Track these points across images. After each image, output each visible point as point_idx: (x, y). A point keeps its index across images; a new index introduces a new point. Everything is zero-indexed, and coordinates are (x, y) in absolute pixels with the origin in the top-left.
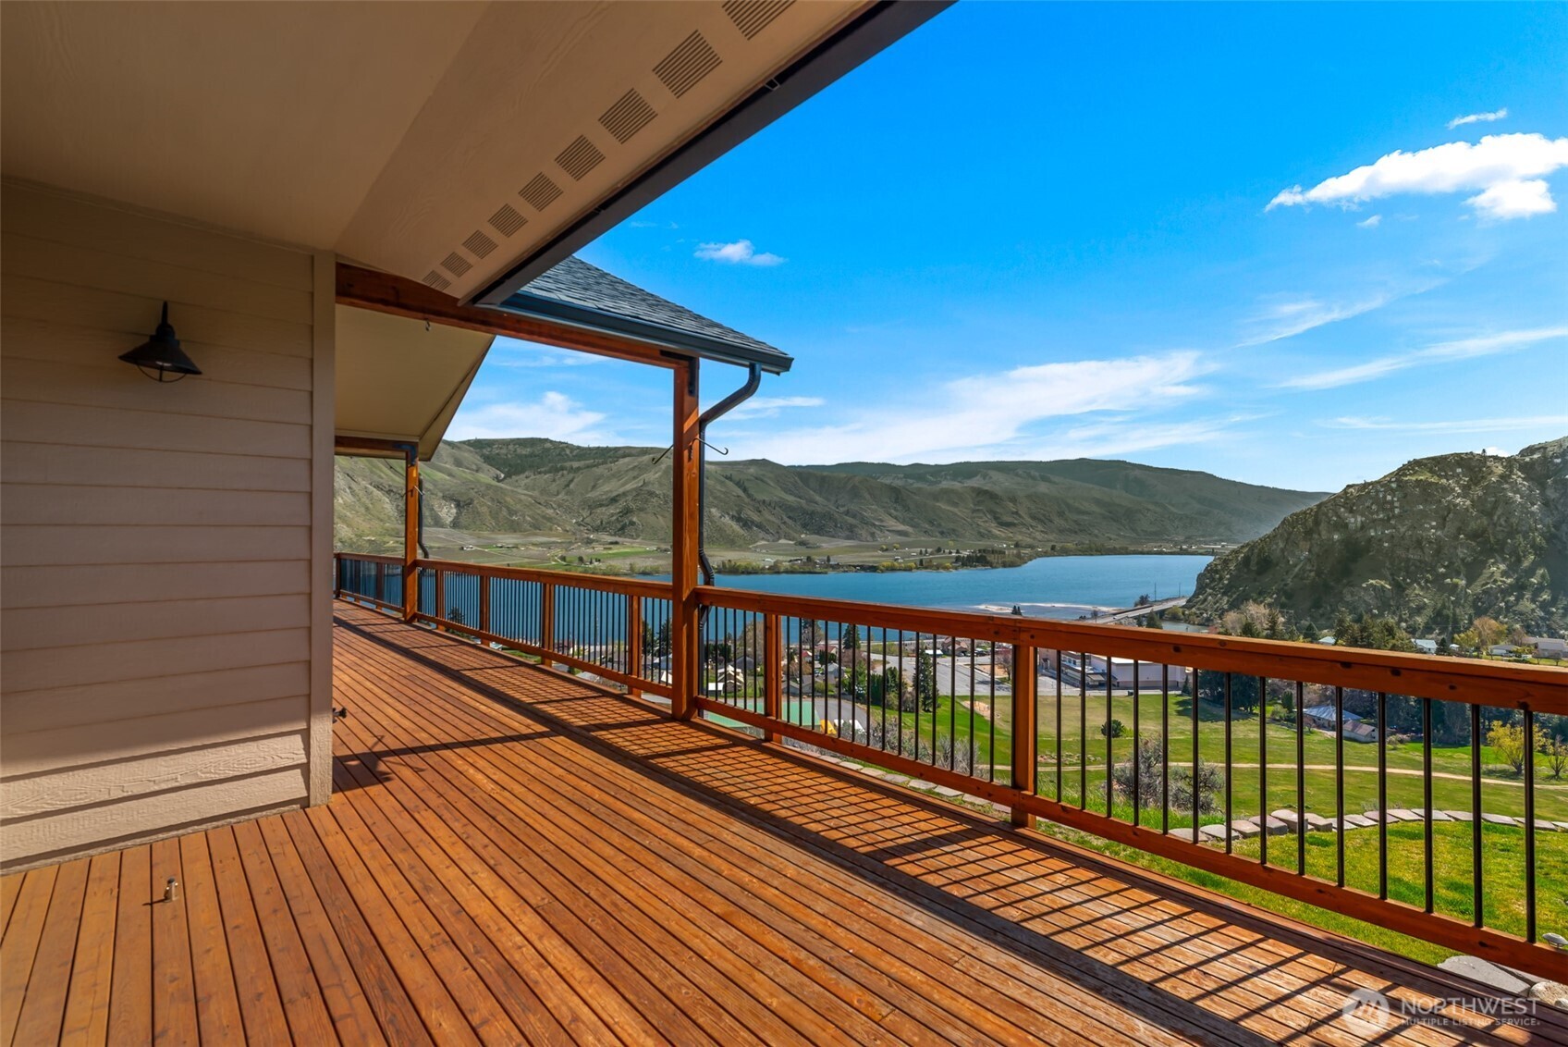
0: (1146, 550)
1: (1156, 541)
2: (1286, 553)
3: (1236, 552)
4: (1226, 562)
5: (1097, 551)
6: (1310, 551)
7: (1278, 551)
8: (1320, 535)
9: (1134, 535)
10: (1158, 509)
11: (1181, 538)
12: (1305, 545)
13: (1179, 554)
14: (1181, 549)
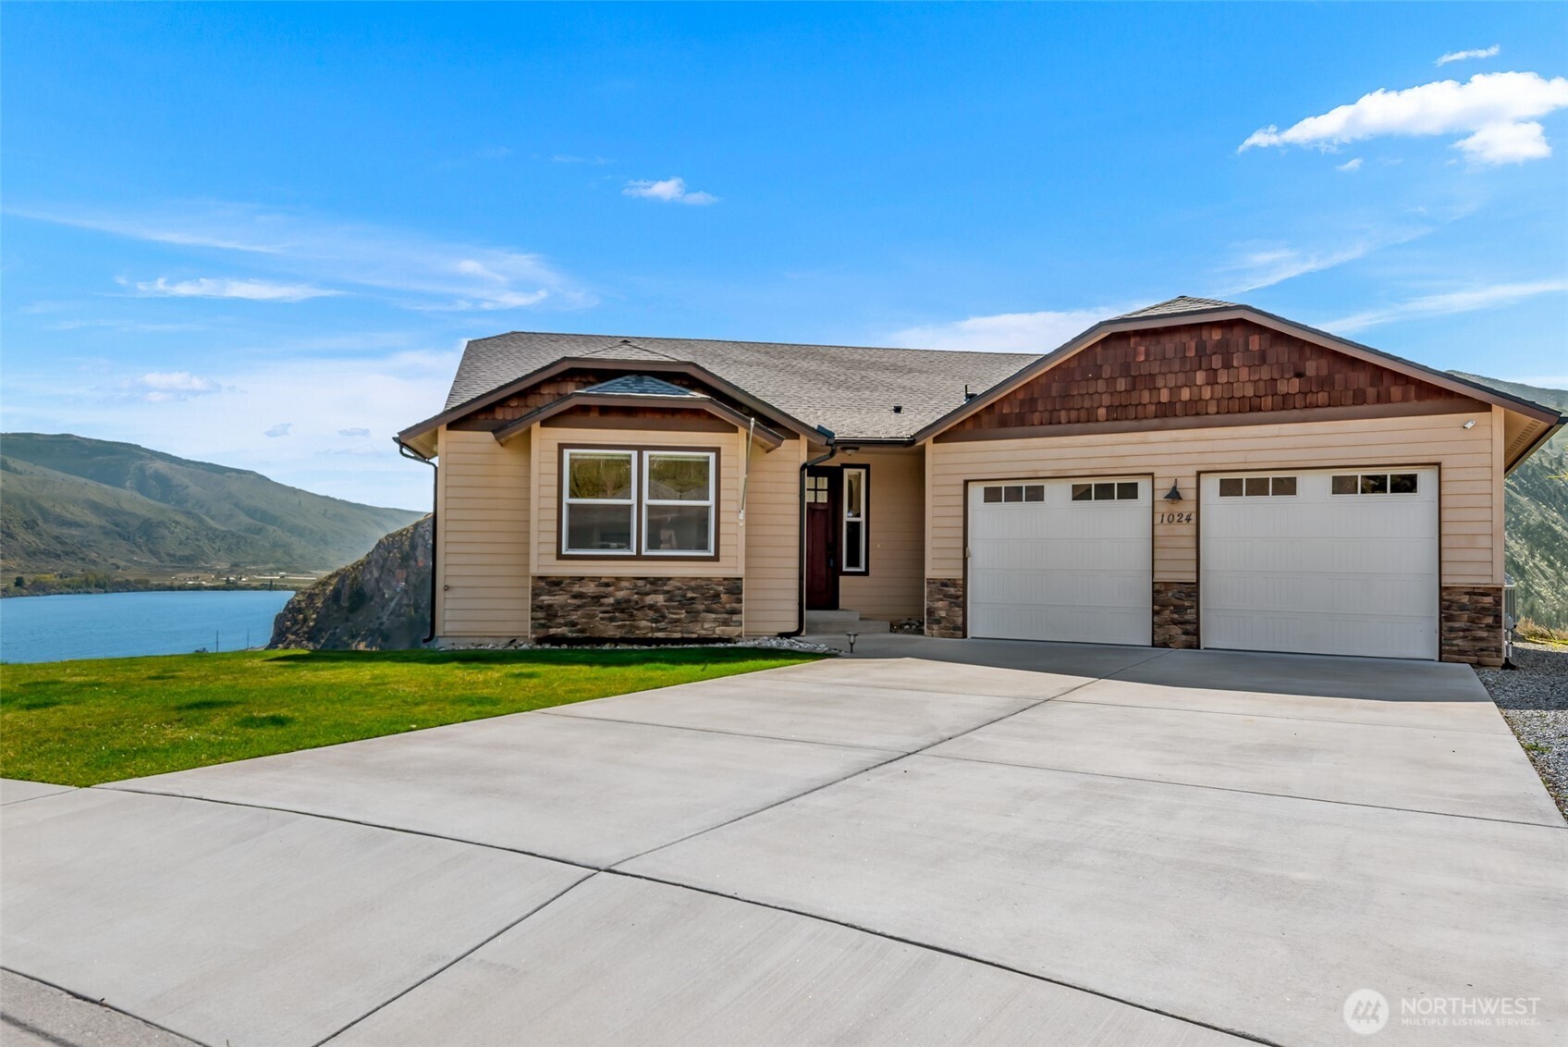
0: (176, 583)
1: (189, 570)
2: (381, 584)
3: (324, 583)
4: (311, 597)
5: (97, 586)
6: (406, 581)
7: (373, 581)
8: (416, 561)
9: (154, 561)
10: (191, 523)
11: (224, 566)
12: (401, 573)
13: (224, 588)
14: (228, 581)
